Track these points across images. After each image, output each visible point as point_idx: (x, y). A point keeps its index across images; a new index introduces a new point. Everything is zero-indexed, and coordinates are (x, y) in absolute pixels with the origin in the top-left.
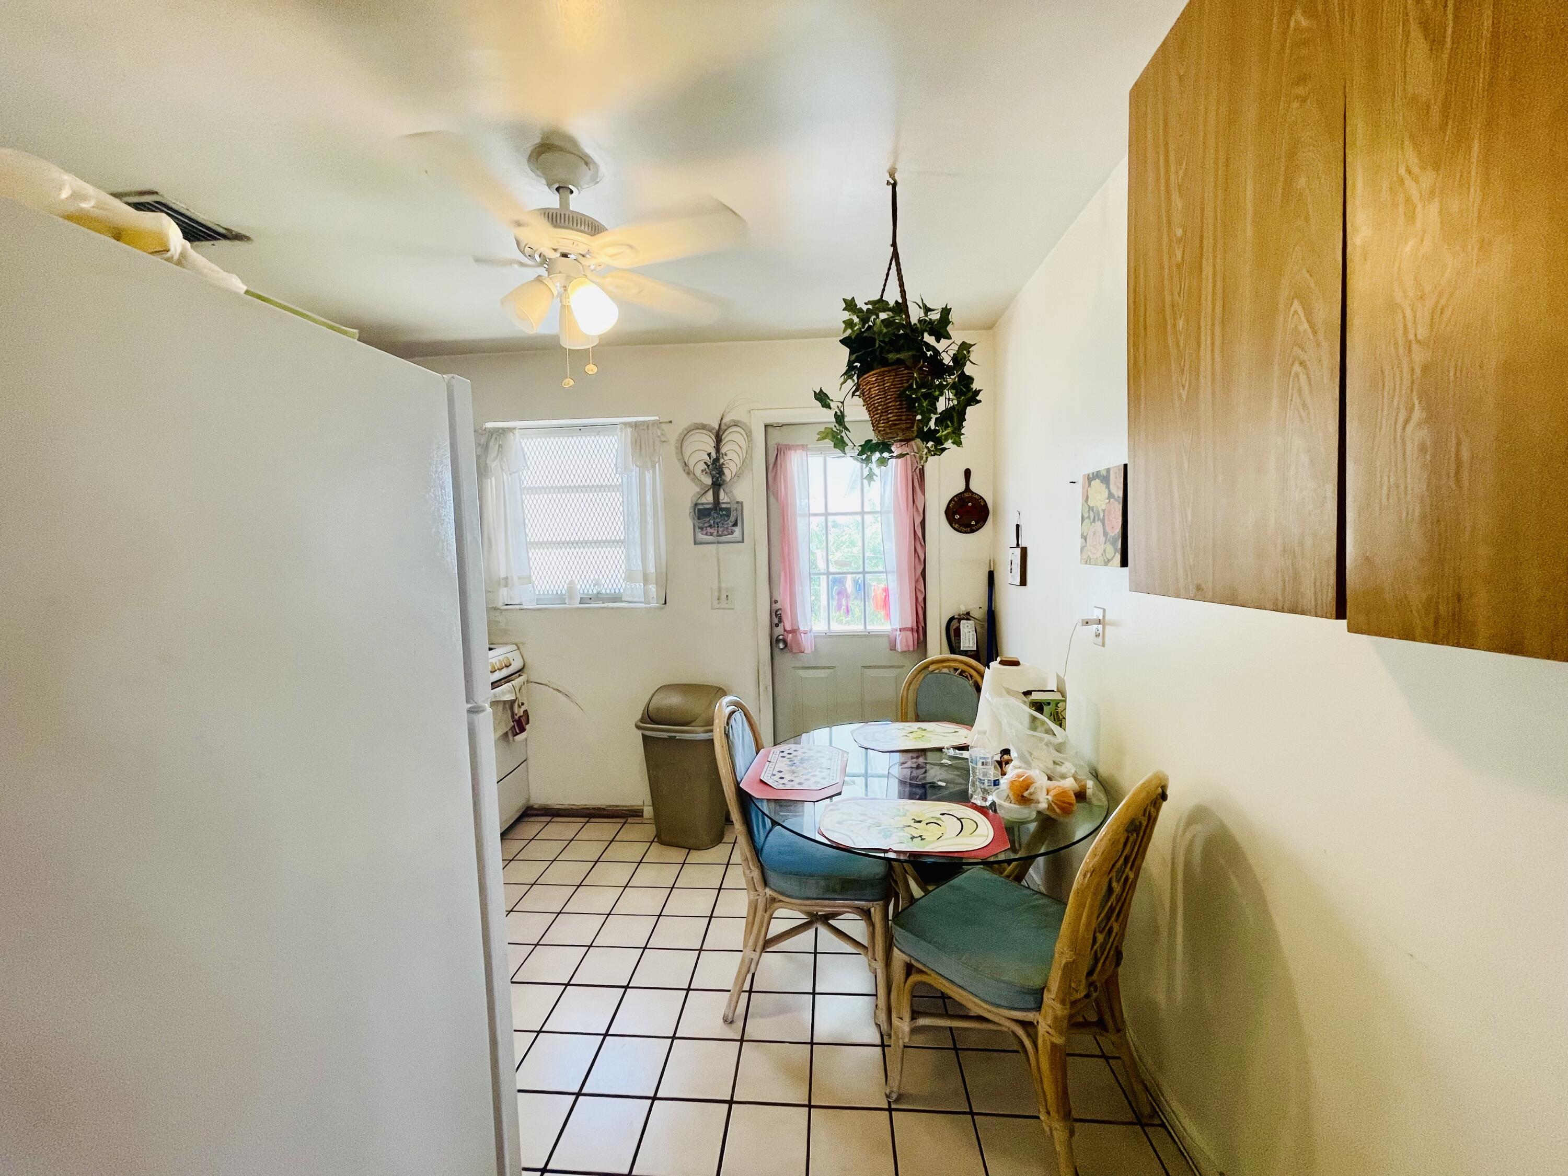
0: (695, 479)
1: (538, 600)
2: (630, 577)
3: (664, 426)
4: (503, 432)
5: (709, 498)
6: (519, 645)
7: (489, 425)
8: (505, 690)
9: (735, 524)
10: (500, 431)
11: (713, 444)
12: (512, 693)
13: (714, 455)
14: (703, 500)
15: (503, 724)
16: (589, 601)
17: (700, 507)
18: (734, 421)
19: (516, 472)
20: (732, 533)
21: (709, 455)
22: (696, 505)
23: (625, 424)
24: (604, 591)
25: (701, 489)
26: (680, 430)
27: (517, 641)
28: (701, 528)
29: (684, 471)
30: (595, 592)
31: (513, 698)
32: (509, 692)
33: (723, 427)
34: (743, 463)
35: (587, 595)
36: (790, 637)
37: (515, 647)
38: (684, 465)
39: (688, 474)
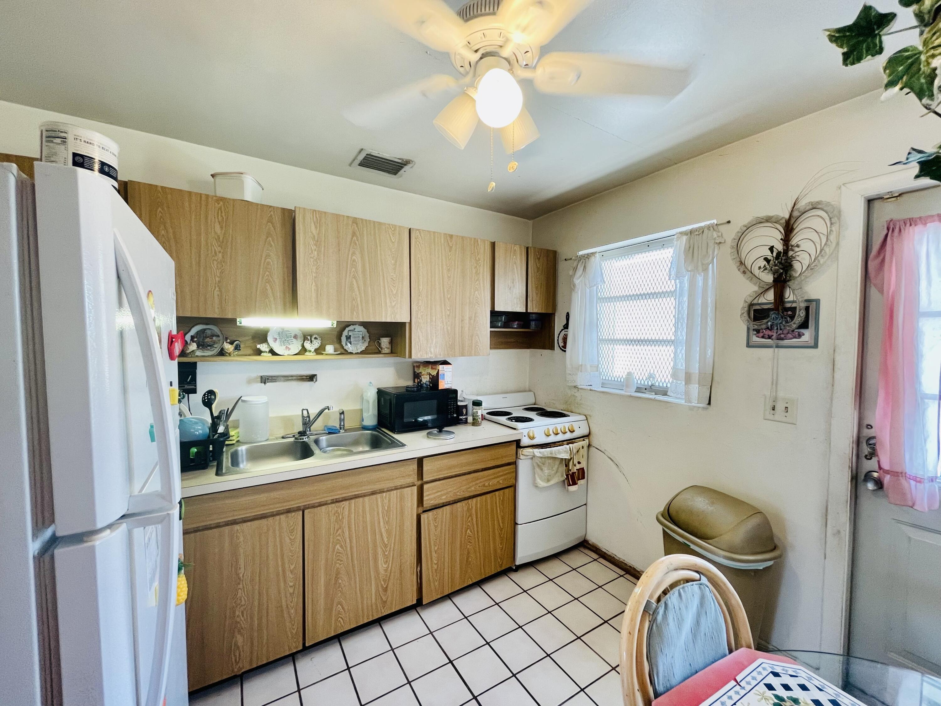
0: (753, 277)
1: (603, 384)
2: (674, 375)
3: (721, 228)
4: (588, 256)
5: (770, 296)
6: (588, 417)
7: (581, 253)
8: (561, 450)
9: (805, 325)
10: (586, 256)
11: (780, 236)
12: (567, 453)
13: (779, 247)
14: (762, 300)
15: (559, 474)
16: (645, 391)
17: (758, 307)
18: (812, 203)
19: (594, 286)
20: (800, 336)
21: (771, 249)
22: (751, 305)
23: (681, 233)
24: (657, 384)
25: (760, 287)
26: (738, 229)
27: (586, 413)
28: (758, 331)
29: (739, 270)
30: (650, 384)
31: (568, 457)
32: (566, 452)
33: (796, 214)
34: (821, 252)
35: (643, 385)
36: (887, 479)
37: (584, 418)
38: (738, 264)
39: (744, 272)
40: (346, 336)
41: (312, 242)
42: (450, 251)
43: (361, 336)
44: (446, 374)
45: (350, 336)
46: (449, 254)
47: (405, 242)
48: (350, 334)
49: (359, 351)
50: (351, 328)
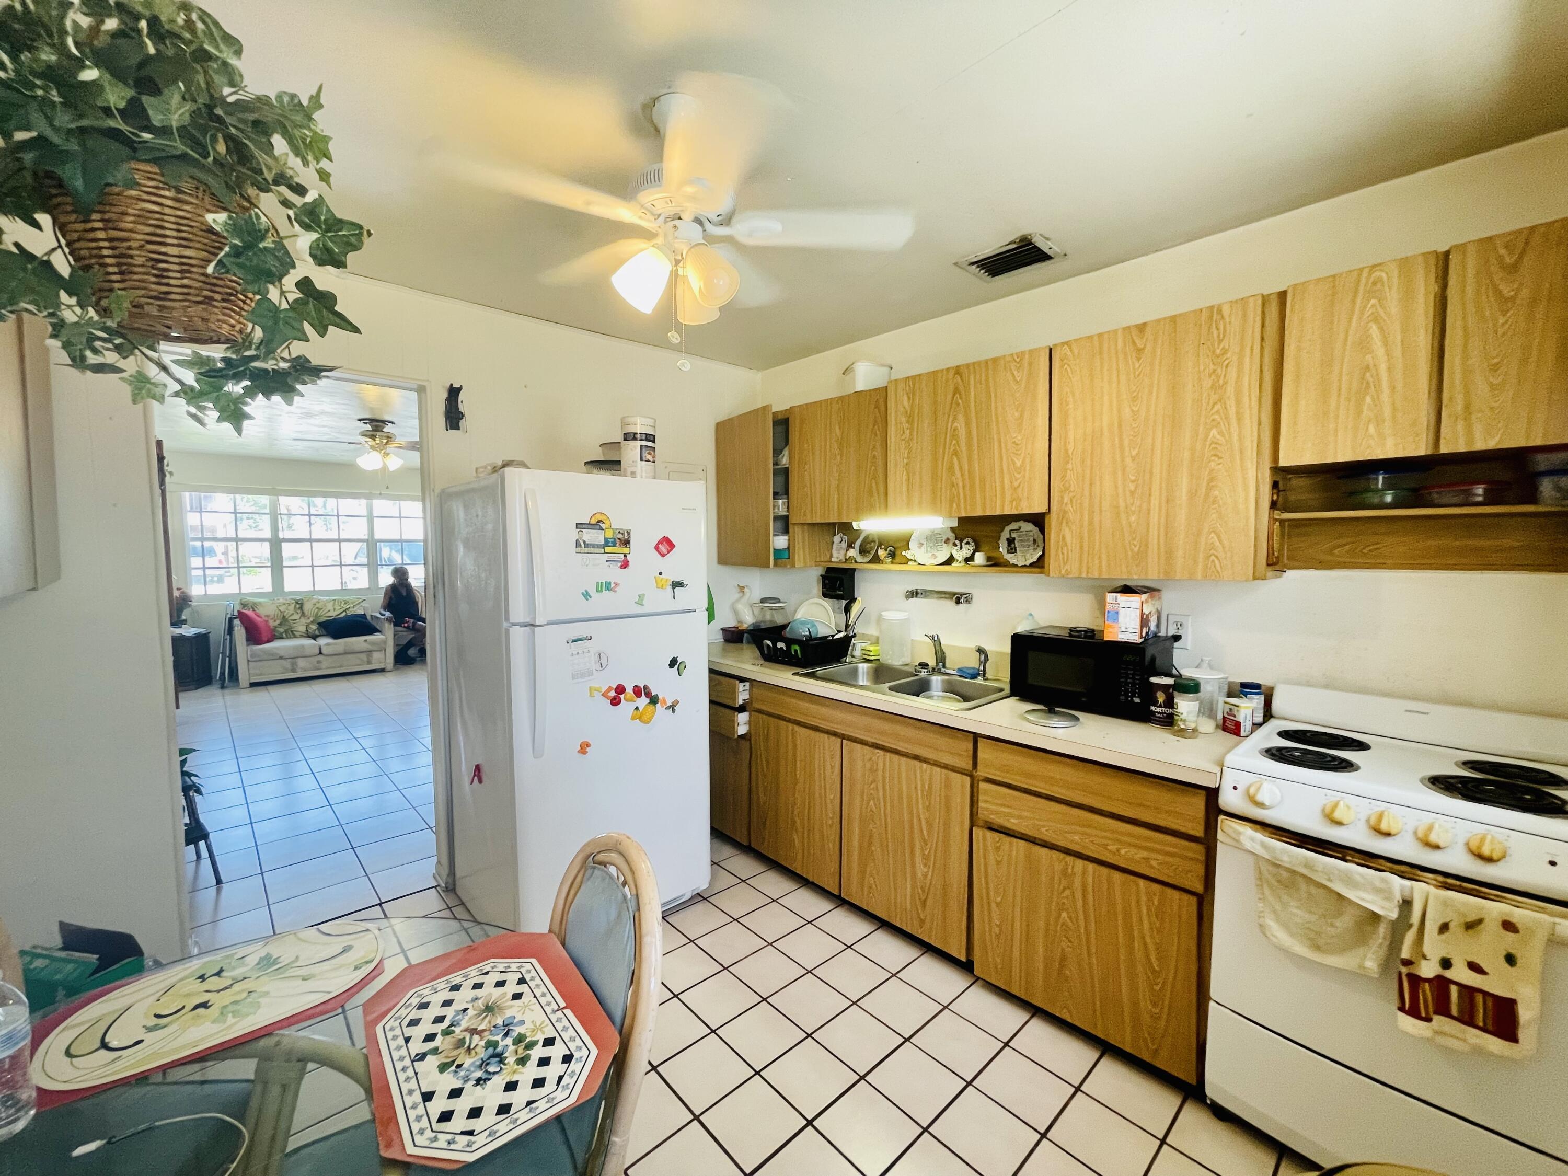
40: (1008, 539)
41: (904, 419)
42: (1138, 359)
43: (1032, 539)
44: (1122, 612)
45: (1014, 539)
46: (1137, 365)
47: (1041, 373)
48: (1013, 535)
49: (1028, 563)
50: (1014, 526)
